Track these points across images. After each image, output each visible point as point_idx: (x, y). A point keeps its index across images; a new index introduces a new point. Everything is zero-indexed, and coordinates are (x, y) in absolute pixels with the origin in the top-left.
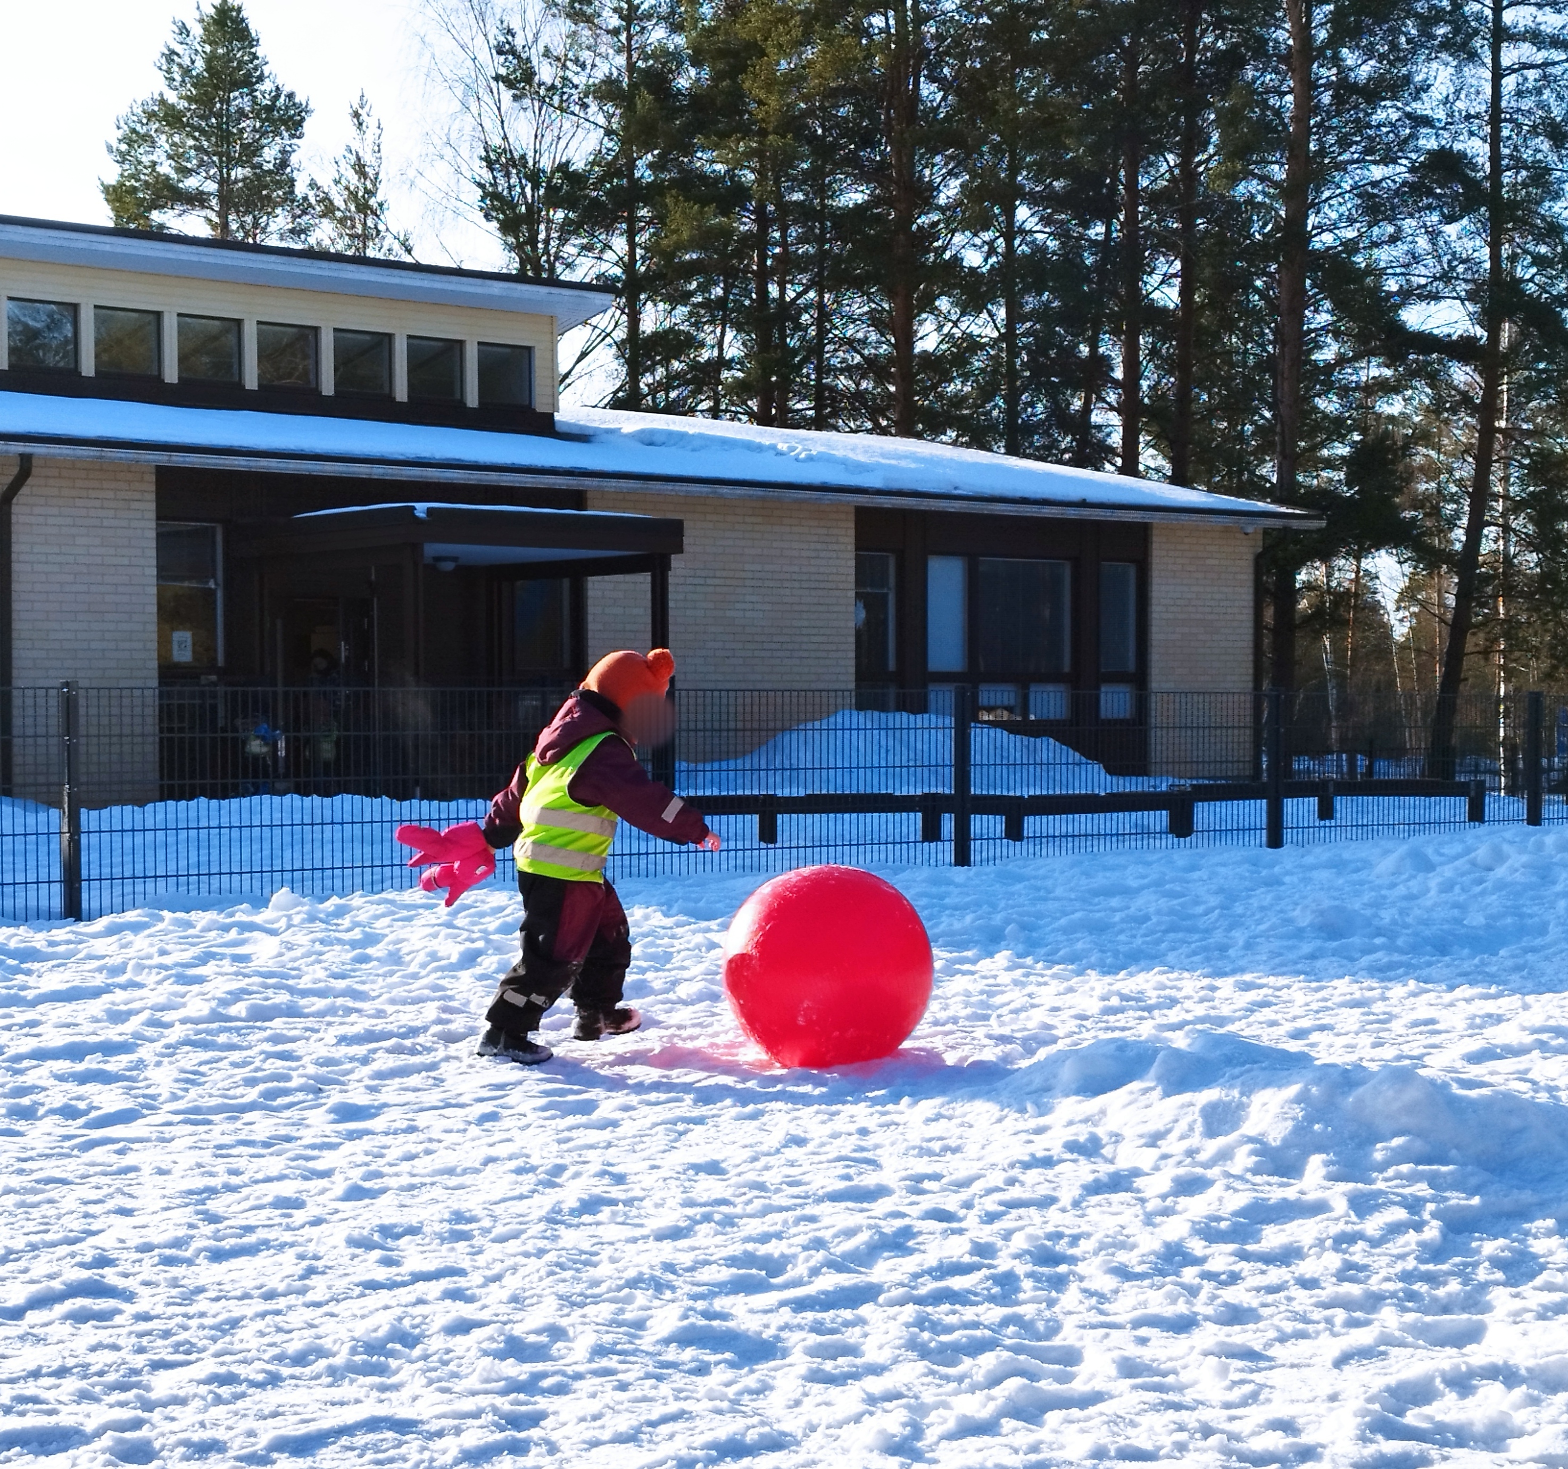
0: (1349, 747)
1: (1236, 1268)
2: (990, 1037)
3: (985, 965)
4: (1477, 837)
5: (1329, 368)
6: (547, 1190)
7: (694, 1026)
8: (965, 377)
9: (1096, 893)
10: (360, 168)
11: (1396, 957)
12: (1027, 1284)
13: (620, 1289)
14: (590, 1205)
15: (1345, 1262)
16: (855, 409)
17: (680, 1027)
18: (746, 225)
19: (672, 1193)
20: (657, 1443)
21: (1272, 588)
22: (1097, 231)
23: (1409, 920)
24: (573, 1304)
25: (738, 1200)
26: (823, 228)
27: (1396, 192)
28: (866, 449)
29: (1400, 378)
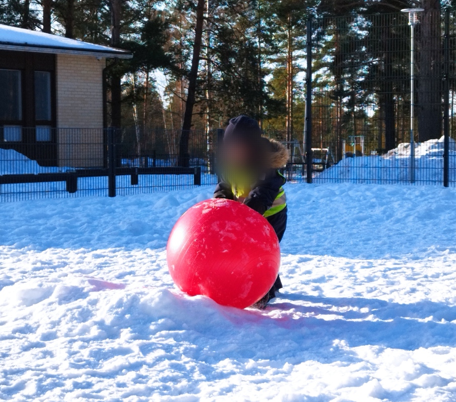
0: (145, 154)
1: (89, 380)
4: (197, 191)
9: (32, 218)
11: (162, 242)
15: (138, 375)
21: (110, 84)
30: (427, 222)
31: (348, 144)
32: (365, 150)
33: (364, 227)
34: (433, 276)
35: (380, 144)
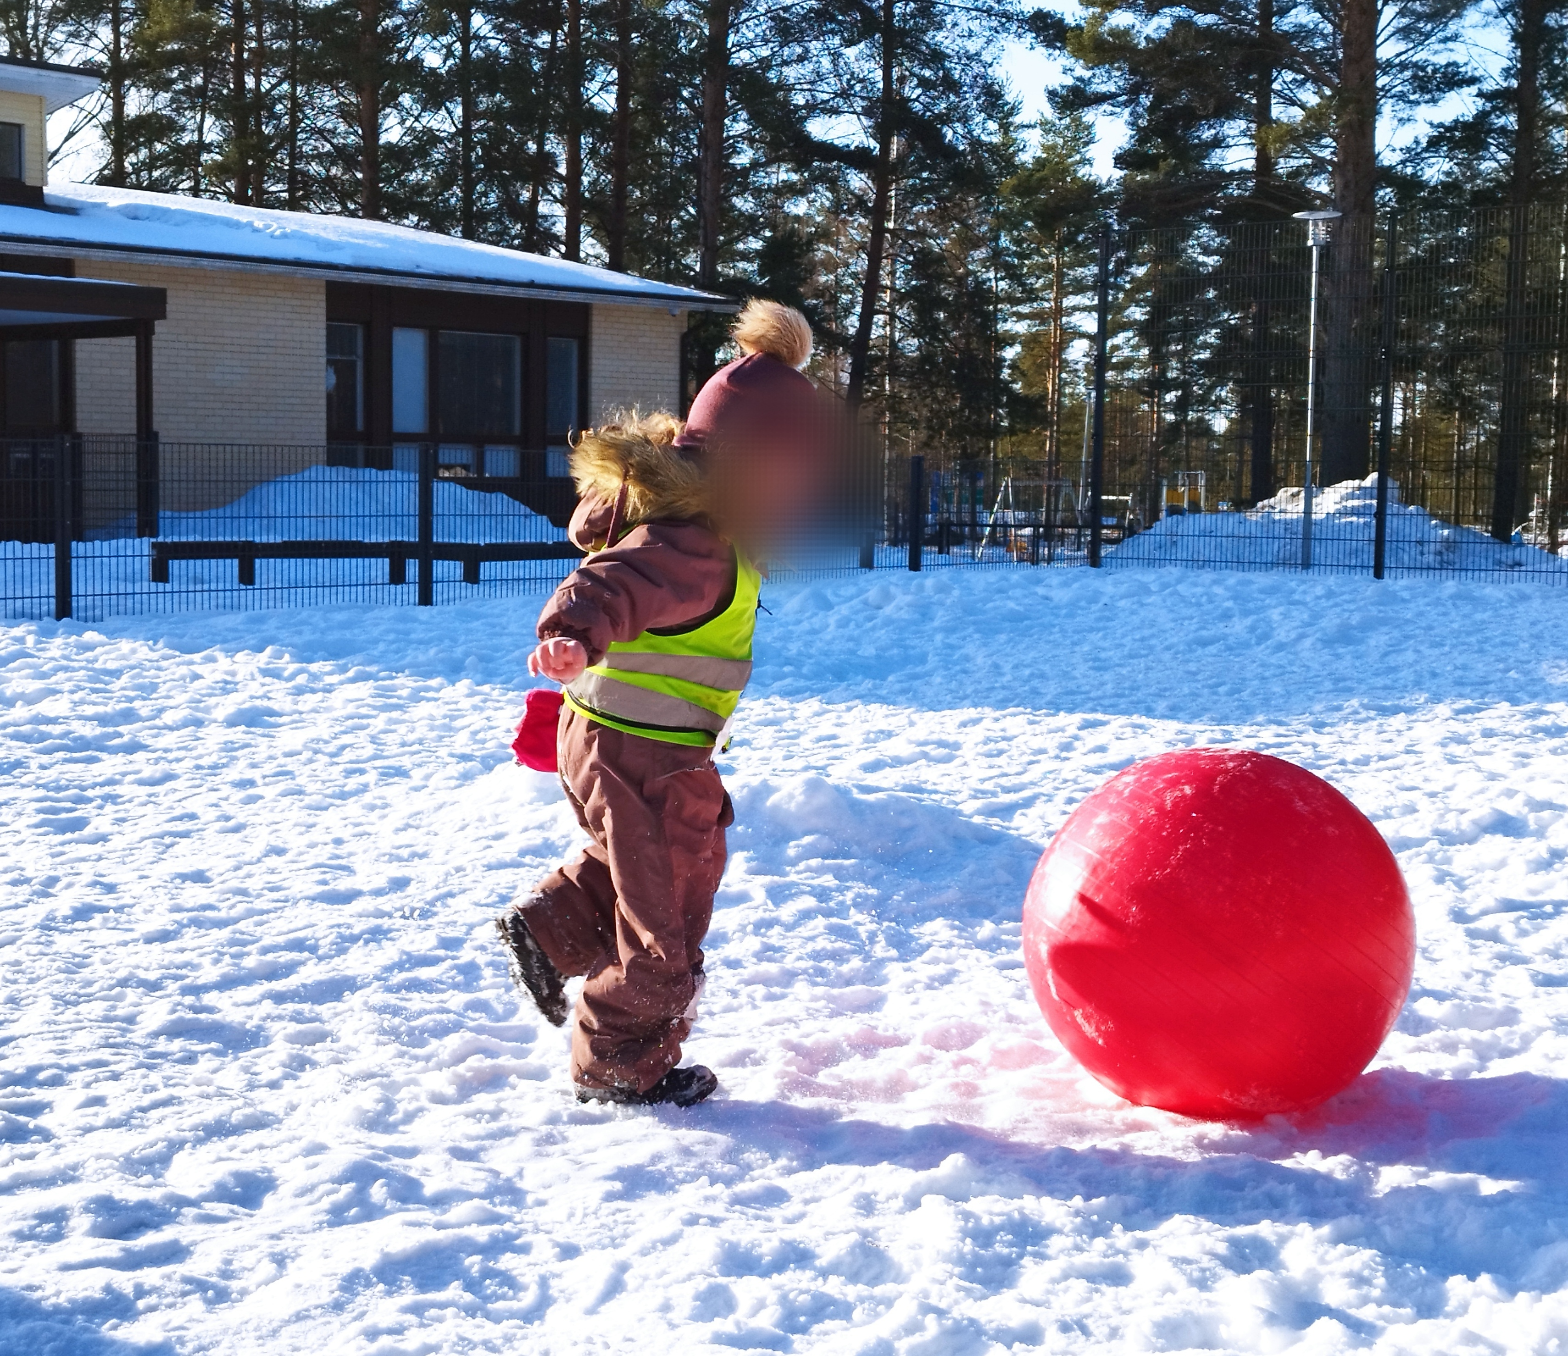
2: (452, 755)
3: (448, 692)
4: (867, 581)
5: (745, 171)
6: (42, 900)
7: (179, 749)
8: (426, 167)
11: (802, 683)
12: (488, 972)
13: (112, 988)
14: (83, 913)
15: (763, 943)
16: (325, 193)
17: (166, 751)
18: (224, 20)
19: (160, 900)
20: (147, 1127)
21: (695, 364)
22: (544, 40)
23: (813, 651)
24: (67, 1003)
25: (221, 905)
26: (295, 26)
27: (804, 17)
28: (336, 229)
29: (806, 183)
30: (1341, 651)
31: (1172, 487)
32: (1207, 498)
33: (1210, 659)
34: (1356, 762)
35: (1239, 488)
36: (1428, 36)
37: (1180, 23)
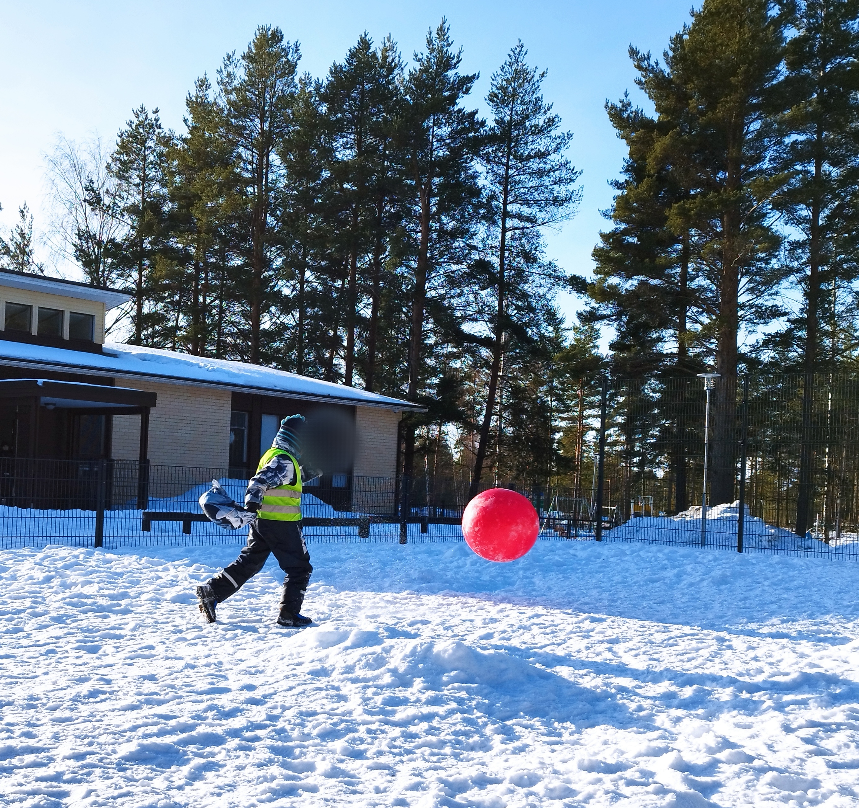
0: (433, 504)
5: (431, 347)
8: (281, 341)
10: (22, 235)
16: (234, 351)
18: (190, 270)
21: (405, 435)
22: (339, 283)
26: (223, 274)
27: (462, 276)
28: (238, 368)
29: (460, 353)
31: (636, 503)
32: (654, 509)
35: (670, 505)
36: (763, 292)
37: (642, 284)
